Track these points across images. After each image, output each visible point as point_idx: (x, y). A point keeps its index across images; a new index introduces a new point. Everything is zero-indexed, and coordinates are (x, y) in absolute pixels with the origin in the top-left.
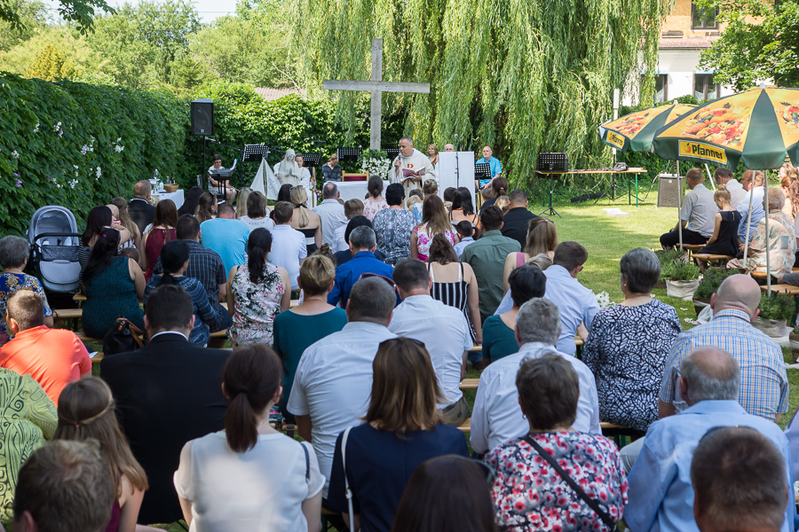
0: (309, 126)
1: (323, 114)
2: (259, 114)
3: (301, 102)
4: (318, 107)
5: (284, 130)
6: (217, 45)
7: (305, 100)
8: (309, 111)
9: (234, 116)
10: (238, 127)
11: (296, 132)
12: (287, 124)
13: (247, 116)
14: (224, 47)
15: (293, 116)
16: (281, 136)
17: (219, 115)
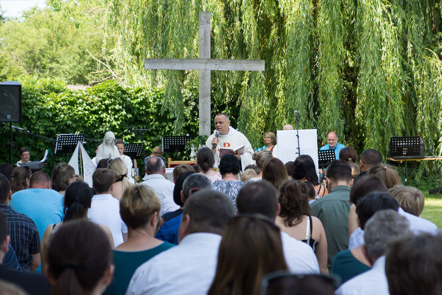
0: (129, 116)
1: (144, 102)
2: (72, 103)
3: (119, 89)
4: (139, 95)
5: (101, 120)
6: (23, 39)
7: (124, 87)
8: (129, 99)
9: (45, 106)
10: (48, 118)
11: (114, 123)
12: (104, 115)
13: (59, 106)
14: (31, 41)
15: (110, 105)
16: (98, 128)
17: (27, 105)
